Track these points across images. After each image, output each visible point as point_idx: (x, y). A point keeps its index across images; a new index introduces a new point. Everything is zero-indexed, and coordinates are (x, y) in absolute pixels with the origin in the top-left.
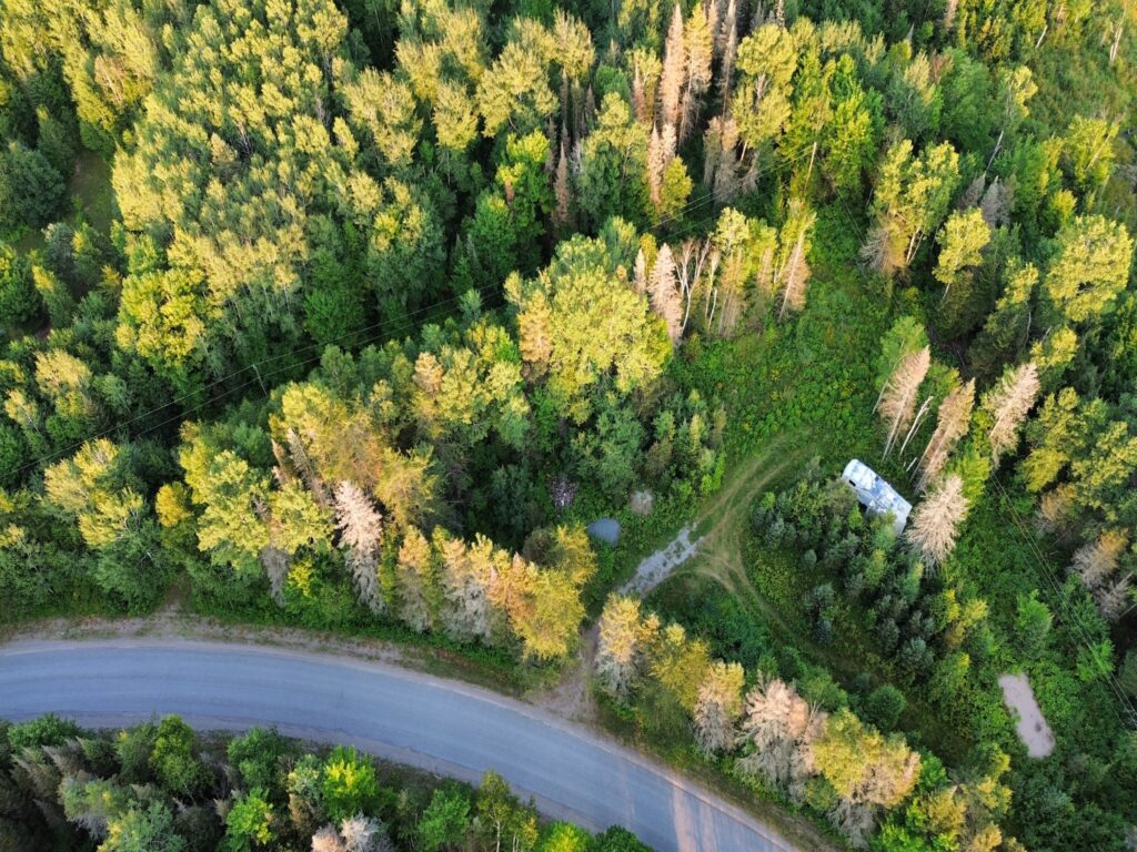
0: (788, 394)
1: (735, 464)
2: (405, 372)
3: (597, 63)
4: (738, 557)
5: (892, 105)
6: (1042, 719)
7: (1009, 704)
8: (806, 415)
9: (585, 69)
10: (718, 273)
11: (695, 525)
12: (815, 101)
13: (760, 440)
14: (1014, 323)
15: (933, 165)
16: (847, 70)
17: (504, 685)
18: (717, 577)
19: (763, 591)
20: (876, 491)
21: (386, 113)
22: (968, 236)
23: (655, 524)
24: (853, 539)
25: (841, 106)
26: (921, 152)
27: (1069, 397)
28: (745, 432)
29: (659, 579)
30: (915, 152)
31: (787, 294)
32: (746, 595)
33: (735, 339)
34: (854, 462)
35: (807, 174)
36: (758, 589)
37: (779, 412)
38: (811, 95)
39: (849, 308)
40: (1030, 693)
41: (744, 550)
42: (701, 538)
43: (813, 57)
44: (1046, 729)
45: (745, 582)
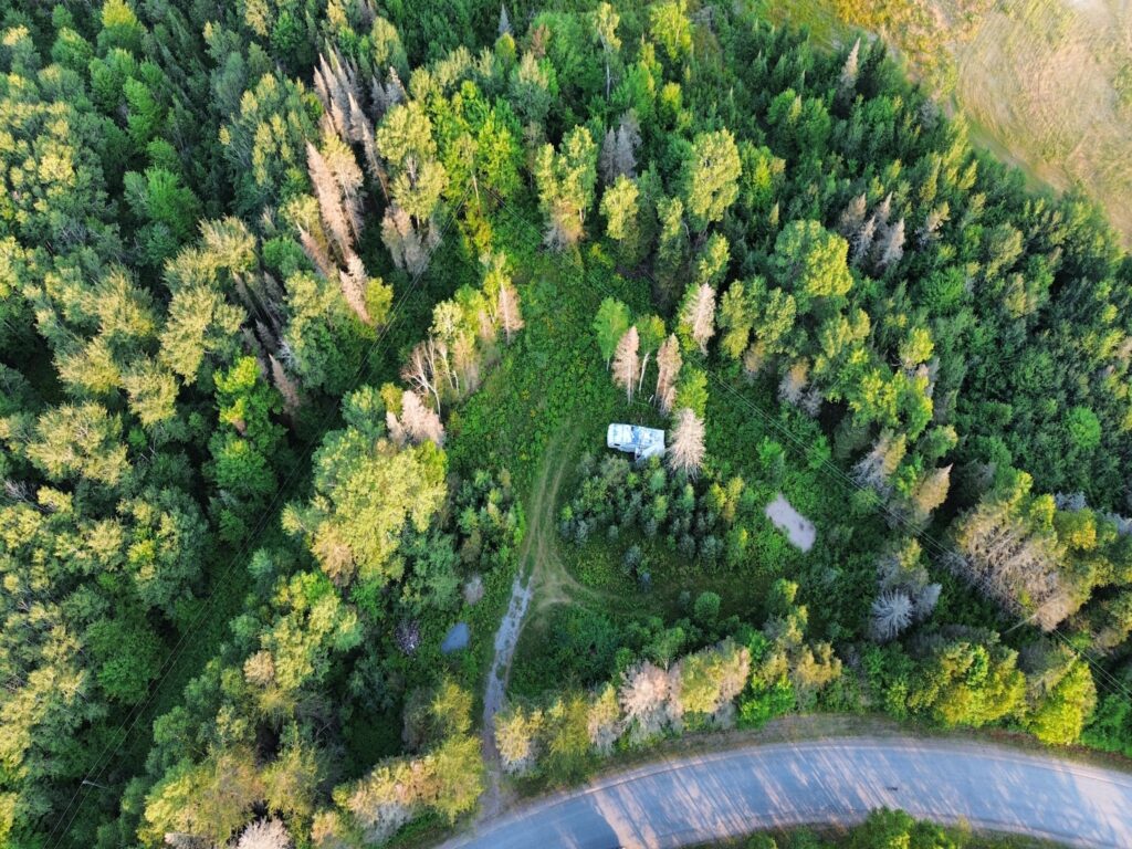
0: (542, 404)
1: (529, 495)
2: (237, 682)
3: (260, 244)
4: (563, 571)
5: (520, 104)
6: (801, 518)
7: (779, 526)
8: (563, 411)
9: (251, 256)
10: (450, 354)
11: (521, 572)
12: (459, 143)
13: (538, 459)
14: (678, 246)
15: (574, 155)
16: (472, 95)
17: (437, 836)
18: (555, 601)
19: (592, 584)
20: (636, 440)
21: (83, 443)
22: (622, 200)
23: (492, 599)
24: (637, 497)
25: (481, 133)
26: (561, 146)
27: (737, 287)
28: (525, 462)
29: (513, 642)
30: (557, 150)
31: (507, 325)
32: (582, 596)
33: (482, 385)
34: (612, 427)
35: (477, 202)
36: (587, 585)
37: (542, 424)
38: (453, 139)
39: (555, 294)
40: (788, 505)
41: (565, 562)
42: (531, 578)
43: (440, 102)
44: (807, 524)
45: (576, 586)
